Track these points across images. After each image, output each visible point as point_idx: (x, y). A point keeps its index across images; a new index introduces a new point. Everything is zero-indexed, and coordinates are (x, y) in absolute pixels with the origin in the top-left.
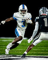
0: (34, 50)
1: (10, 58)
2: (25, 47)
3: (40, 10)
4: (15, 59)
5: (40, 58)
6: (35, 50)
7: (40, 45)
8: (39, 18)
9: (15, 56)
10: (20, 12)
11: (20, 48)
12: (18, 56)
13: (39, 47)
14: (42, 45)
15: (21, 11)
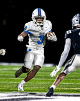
0: (64, 85)
1: (25, 97)
2: (50, 79)
4: (33, 99)
5: (74, 97)
6: (66, 85)
7: (73, 76)
8: (71, 32)
9: (34, 94)
11: (42, 81)
12: (38, 93)
13: (72, 80)
14: (77, 76)
15: (36, 18)
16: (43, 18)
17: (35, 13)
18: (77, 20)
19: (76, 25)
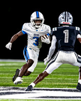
1: (9, 91)
3: (60, 17)
4: (16, 93)
8: (56, 30)
9: (17, 89)
10: (33, 23)
12: (21, 88)
13: (54, 75)
16: (42, 21)
17: (34, 16)
18: (63, 18)
19: (62, 23)
